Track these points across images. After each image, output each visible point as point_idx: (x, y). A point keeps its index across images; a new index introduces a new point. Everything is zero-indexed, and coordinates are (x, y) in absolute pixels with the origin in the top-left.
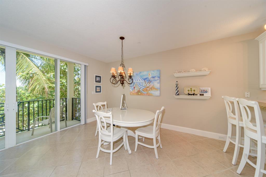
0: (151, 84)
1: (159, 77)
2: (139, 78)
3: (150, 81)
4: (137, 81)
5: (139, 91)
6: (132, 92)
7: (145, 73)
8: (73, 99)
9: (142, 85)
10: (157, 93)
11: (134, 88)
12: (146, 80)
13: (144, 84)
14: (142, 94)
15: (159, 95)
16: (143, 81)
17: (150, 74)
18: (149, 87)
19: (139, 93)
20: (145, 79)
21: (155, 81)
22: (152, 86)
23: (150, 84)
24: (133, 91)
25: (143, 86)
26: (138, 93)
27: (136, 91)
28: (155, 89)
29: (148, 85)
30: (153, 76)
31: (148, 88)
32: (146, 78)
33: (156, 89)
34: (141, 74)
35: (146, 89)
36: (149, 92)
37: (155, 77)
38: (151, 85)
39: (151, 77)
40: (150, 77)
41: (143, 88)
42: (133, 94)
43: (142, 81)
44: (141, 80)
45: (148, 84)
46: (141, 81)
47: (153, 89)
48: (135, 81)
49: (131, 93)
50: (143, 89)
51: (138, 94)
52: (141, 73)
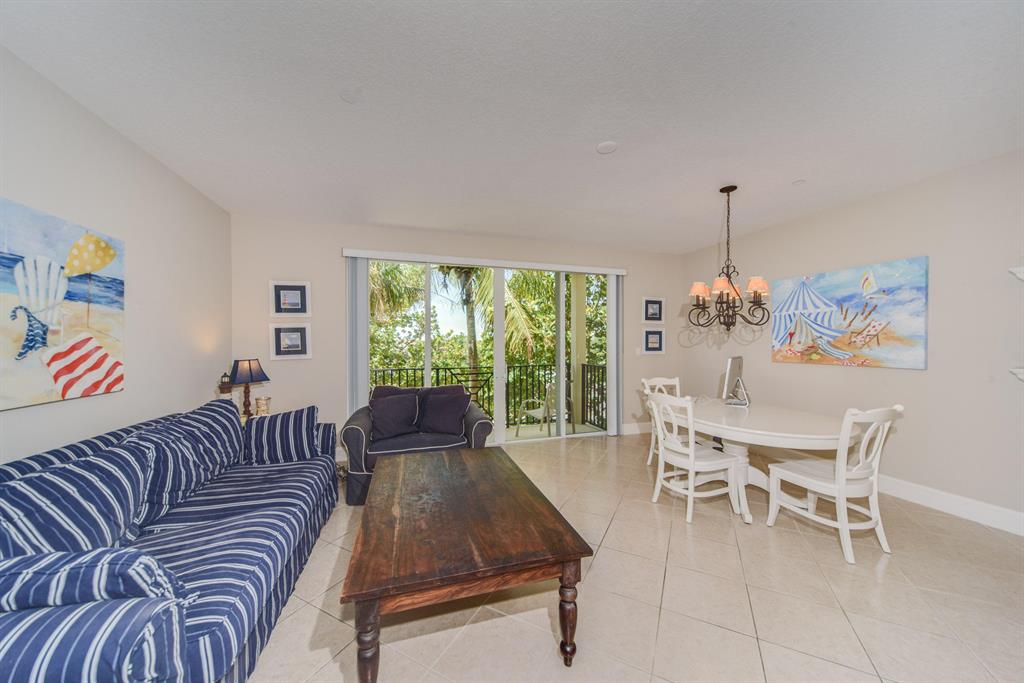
0: (877, 321)
1: (919, 289)
2: (814, 298)
3: (868, 309)
4: (805, 307)
5: (812, 349)
6: (780, 351)
7: (844, 276)
8: (583, 366)
9: (826, 325)
10: (914, 356)
11: (791, 335)
12: (845, 306)
13: (838, 320)
14: (825, 359)
15: (922, 366)
16: (835, 308)
17: (872, 279)
18: (865, 333)
19: (815, 357)
20: (840, 303)
21: (900, 307)
22: (879, 328)
23: (868, 321)
24: (786, 347)
25: (833, 327)
26: (810, 354)
27: (799, 348)
28: (899, 339)
29: (858, 324)
30: (885, 287)
31: (860, 337)
32: (850, 298)
33: (906, 341)
34: (823, 282)
35: (849, 339)
36: (866, 350)
37: (899, 288)
38: (873, 324)
39: (876, 289)
40: (869, 291)
41: (834, 337)
42: (785, 357)
43: (828, 310)
44: (826, 304)
45: (860, 317)
46: (823, 308)
47: (887, 339)
48: (796, 309)
49: (774, 356)
50: (830, 339)
51: (806, 358)
52: (822, 276)
